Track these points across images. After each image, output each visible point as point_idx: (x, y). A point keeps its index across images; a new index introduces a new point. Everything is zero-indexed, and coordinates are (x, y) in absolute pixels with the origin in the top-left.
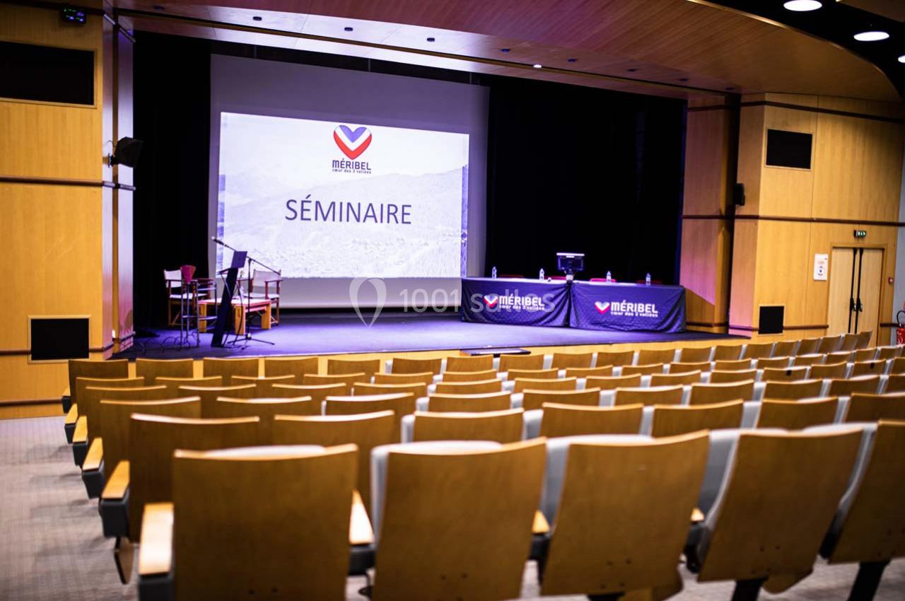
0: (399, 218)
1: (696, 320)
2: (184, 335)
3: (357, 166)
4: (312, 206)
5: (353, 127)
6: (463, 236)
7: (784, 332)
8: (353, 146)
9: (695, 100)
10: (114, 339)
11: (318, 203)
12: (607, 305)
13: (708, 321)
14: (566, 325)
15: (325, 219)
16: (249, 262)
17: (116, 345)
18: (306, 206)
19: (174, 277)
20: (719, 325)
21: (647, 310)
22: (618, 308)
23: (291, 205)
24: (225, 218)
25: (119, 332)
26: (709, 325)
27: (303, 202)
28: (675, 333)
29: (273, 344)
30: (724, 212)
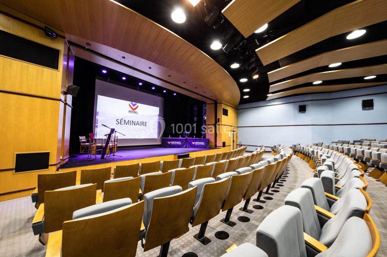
0: (144, 125)
2: (89, 156)
3: (135, 112)
4: (123, 121)
5: (134, 103)
6: (158, 129)
7: (226, 147)
8: (134, 108)
10: (61, 160)
11: (125, 120)
12: (194, 143)
13: (212, 145)
14: (186, 147)
15: (126, 124)
16: (115, 132)
17: (62, 162)
18: (122, 121)
19: (83, 138)
20: (214, 146)
21: (202, 143)
22: (197, 143)
23: (118, 120)
24: (98, 123)
25: (63, 157)
26: (213, 146)
27: (121, 120)
28: (208, 148)
29: (122, 156)
30: (214, 124)
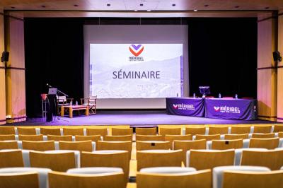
0: (155, 76)
1: (264, 115)
3: (139, 58)
5: (136, 45)
6: (182, 82)
8: (137, 52)
9: (260, 16)
11: (124, 72)
12: (218, 108)
13: (269, 115)
14: (203, 116)
15: (127, 78)
20: (273, 117)
21: (235, 110)
22: (223, 109)
23: (115, 73)
24: (92, 79)
26: (269, 117)
27: (119, 72)
28: (249, 121)
30: (274, 65)
